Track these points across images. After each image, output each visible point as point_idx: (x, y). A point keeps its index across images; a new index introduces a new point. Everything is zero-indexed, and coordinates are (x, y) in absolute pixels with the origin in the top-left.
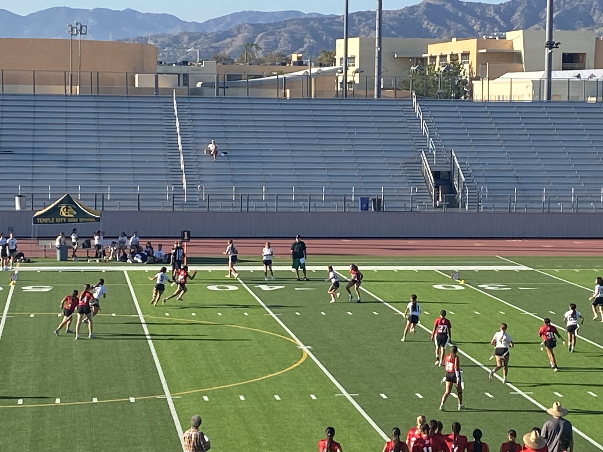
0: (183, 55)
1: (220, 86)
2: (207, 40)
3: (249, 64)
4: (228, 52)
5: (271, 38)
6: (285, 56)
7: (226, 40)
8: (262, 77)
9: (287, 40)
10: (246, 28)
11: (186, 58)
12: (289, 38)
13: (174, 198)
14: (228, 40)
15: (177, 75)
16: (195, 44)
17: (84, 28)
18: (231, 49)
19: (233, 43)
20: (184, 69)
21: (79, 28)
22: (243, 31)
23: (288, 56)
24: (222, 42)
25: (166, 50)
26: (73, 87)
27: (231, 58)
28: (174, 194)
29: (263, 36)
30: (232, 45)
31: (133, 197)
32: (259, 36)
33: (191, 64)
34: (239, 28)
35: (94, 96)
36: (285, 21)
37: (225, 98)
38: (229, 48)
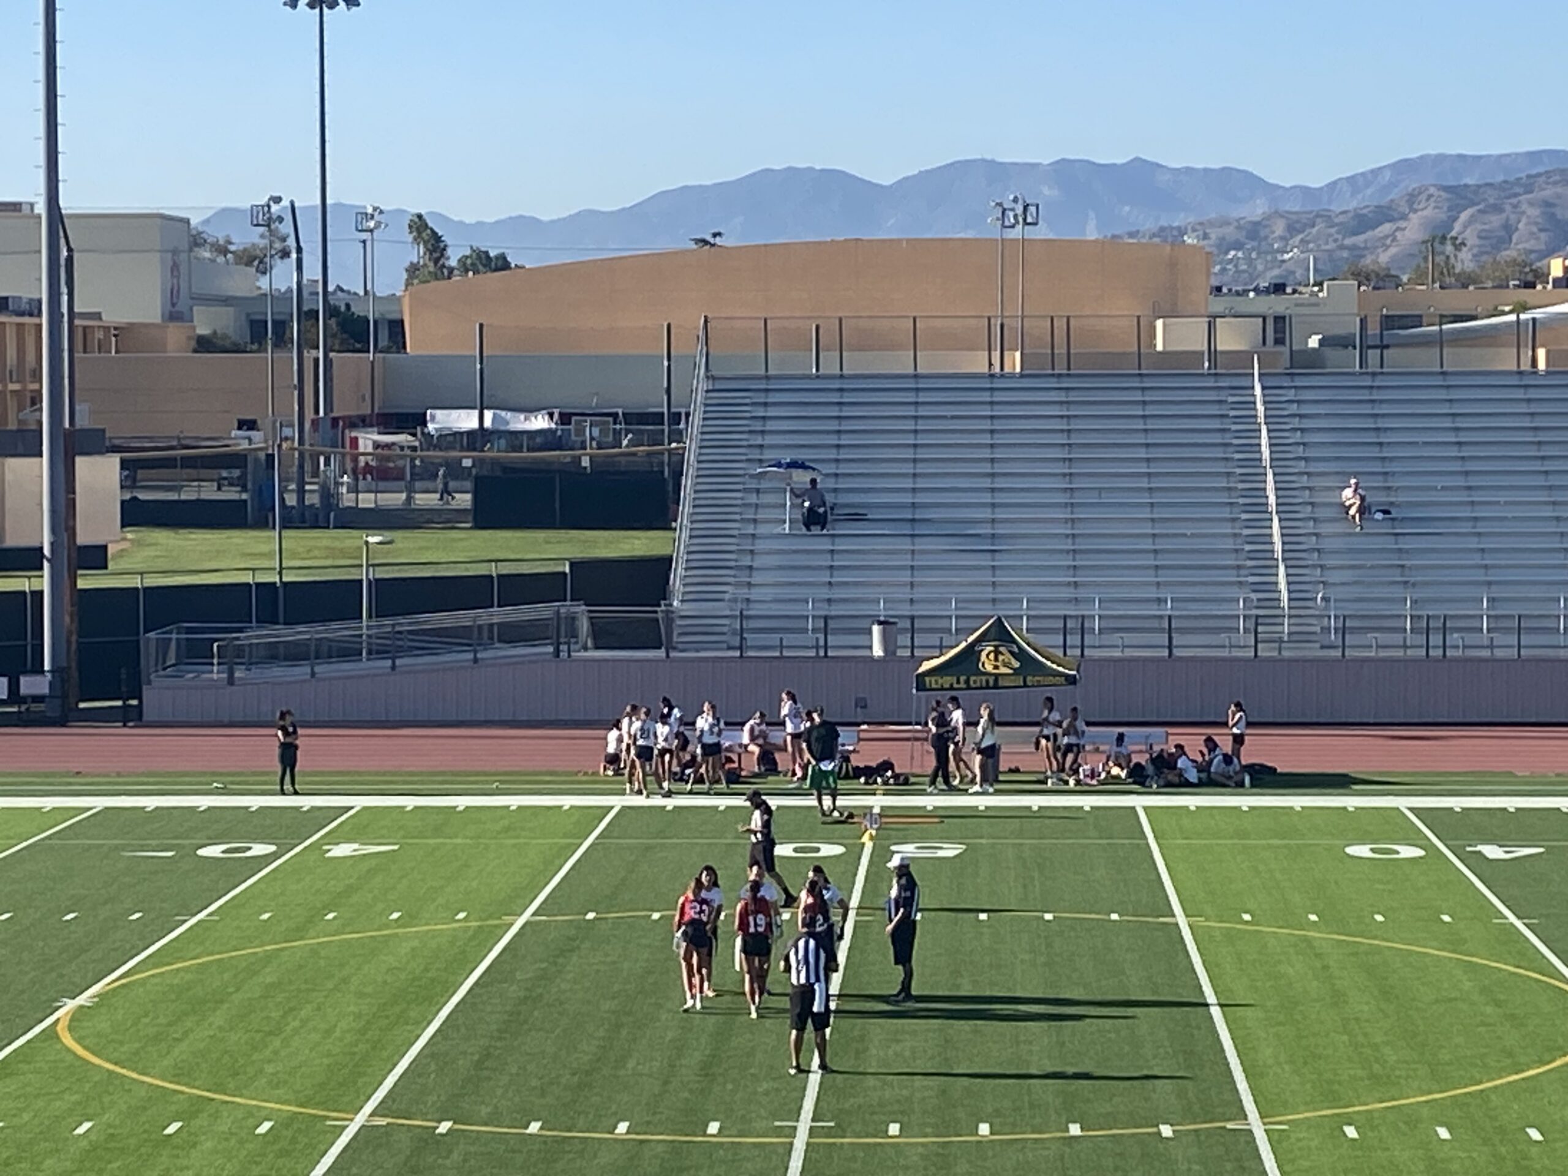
0: (1272, 268)
1: (1370, 343)
2: (1333, 230)
3: (1441, 287)
4: (1384, 258)
5: (1495, 221)
6: (1531, 265)
7: (1380, 229)
8: (1474, 318)
9: (1536, 224)
10: (1430, 196)
11: (1280, 276)
12: (1540, 220)
13: (1257, 624)
14: (1386, 228)
15: (1261, 320)
16: (1302, 241)
17: (1033, 209)
18: (1393, 250)
19: (1398, 234)
20: (1277, 305)
21: (1019, 209)
22: (1421, 207)
23: (1539, 264)
24: (1370, 234)
25: (1230, 257)
26: (1006, 353)
27: (1393, 272)
28: (1257, 617)
29: (1472, 216)
30: (1394, 240)
31: (1155, 624)
32: (1464, 216)
33: (1295, 291)
34: (1412, 198)
35: (1060, 375)
36: (1529, 176)
37: (1382, 373)
38: (1388, 247)
